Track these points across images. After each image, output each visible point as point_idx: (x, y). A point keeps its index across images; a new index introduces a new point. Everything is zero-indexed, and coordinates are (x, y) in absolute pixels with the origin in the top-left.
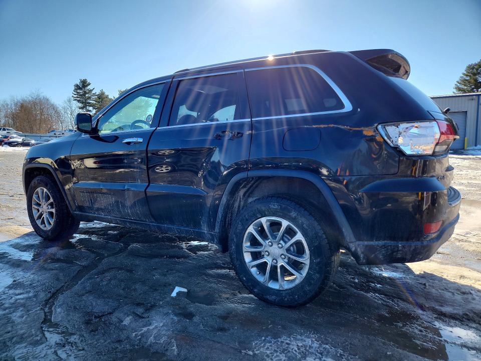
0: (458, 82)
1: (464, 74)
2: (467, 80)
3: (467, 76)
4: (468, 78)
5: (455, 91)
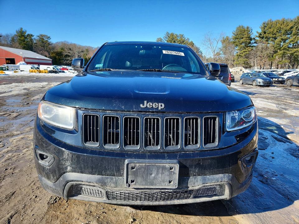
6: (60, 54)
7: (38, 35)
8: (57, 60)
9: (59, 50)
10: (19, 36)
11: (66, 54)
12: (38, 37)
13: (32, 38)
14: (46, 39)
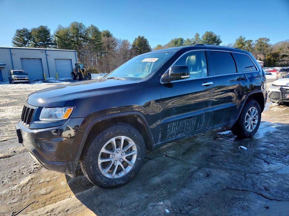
0: (13, 39)
1: (16, 35)
2: (18, 38)
3: (18, 36)
4: (19, 37)
5: (13, 44)
6: (276, 55)
7: (257, 40)
8: (271, 62)
9: (277, 51)
10: (238, 44)
11: (283, 54)
12: (256, 42)
13: (251, 43)
14: (265, 42)
